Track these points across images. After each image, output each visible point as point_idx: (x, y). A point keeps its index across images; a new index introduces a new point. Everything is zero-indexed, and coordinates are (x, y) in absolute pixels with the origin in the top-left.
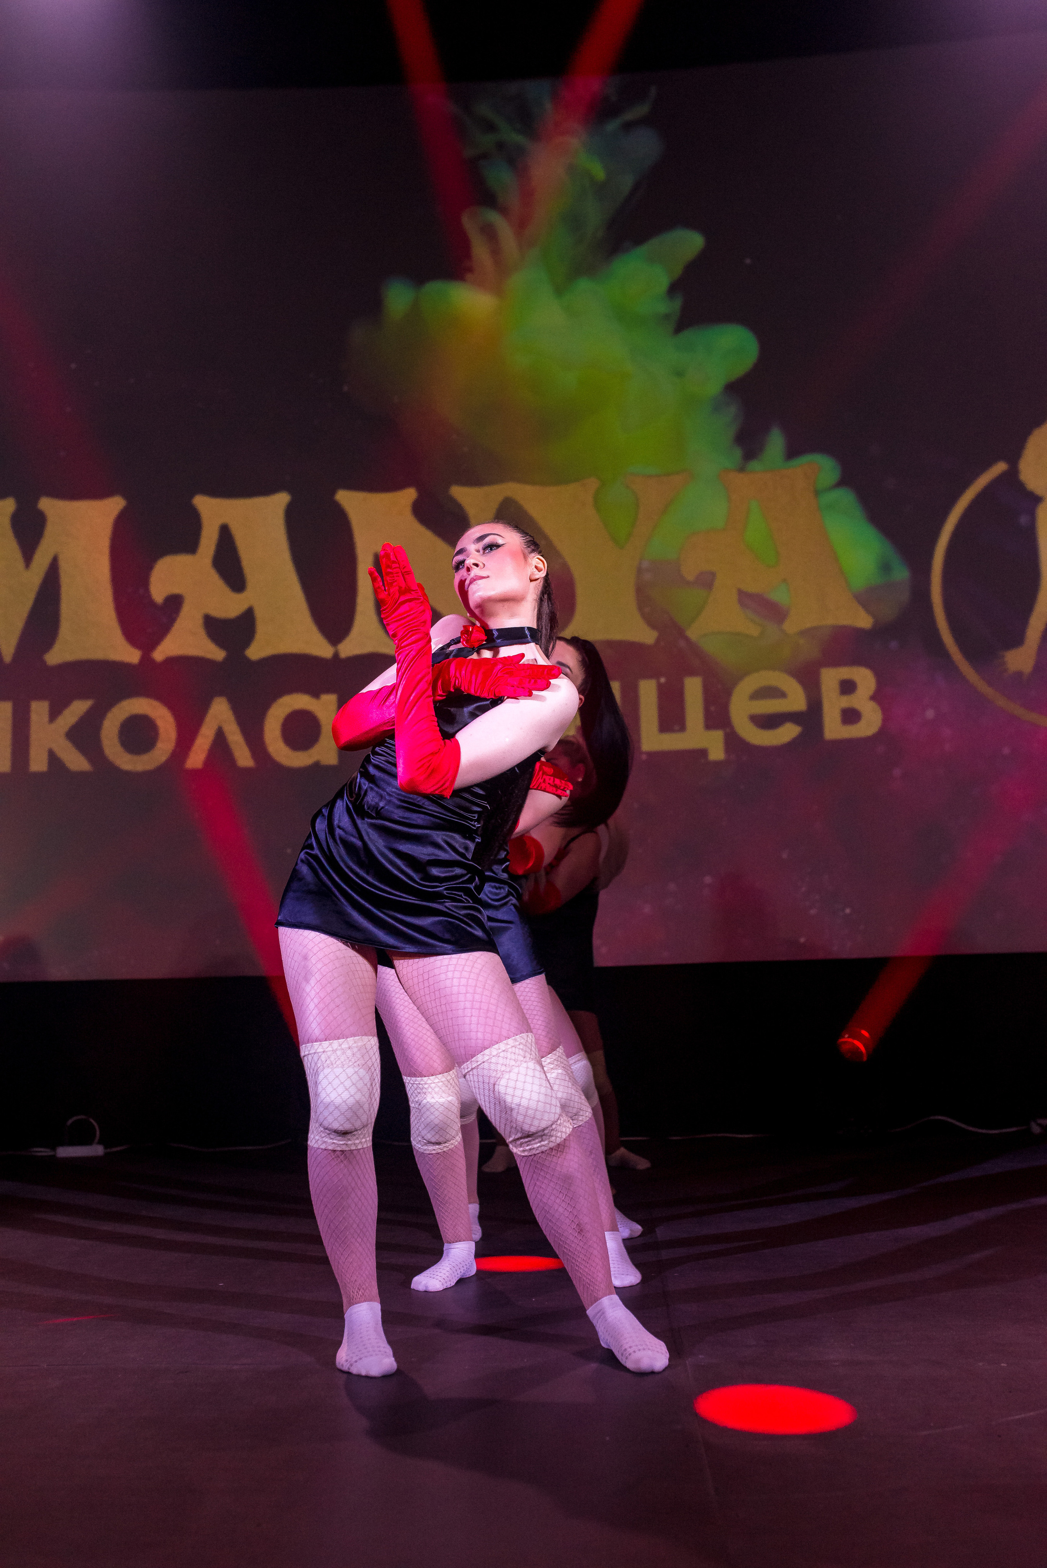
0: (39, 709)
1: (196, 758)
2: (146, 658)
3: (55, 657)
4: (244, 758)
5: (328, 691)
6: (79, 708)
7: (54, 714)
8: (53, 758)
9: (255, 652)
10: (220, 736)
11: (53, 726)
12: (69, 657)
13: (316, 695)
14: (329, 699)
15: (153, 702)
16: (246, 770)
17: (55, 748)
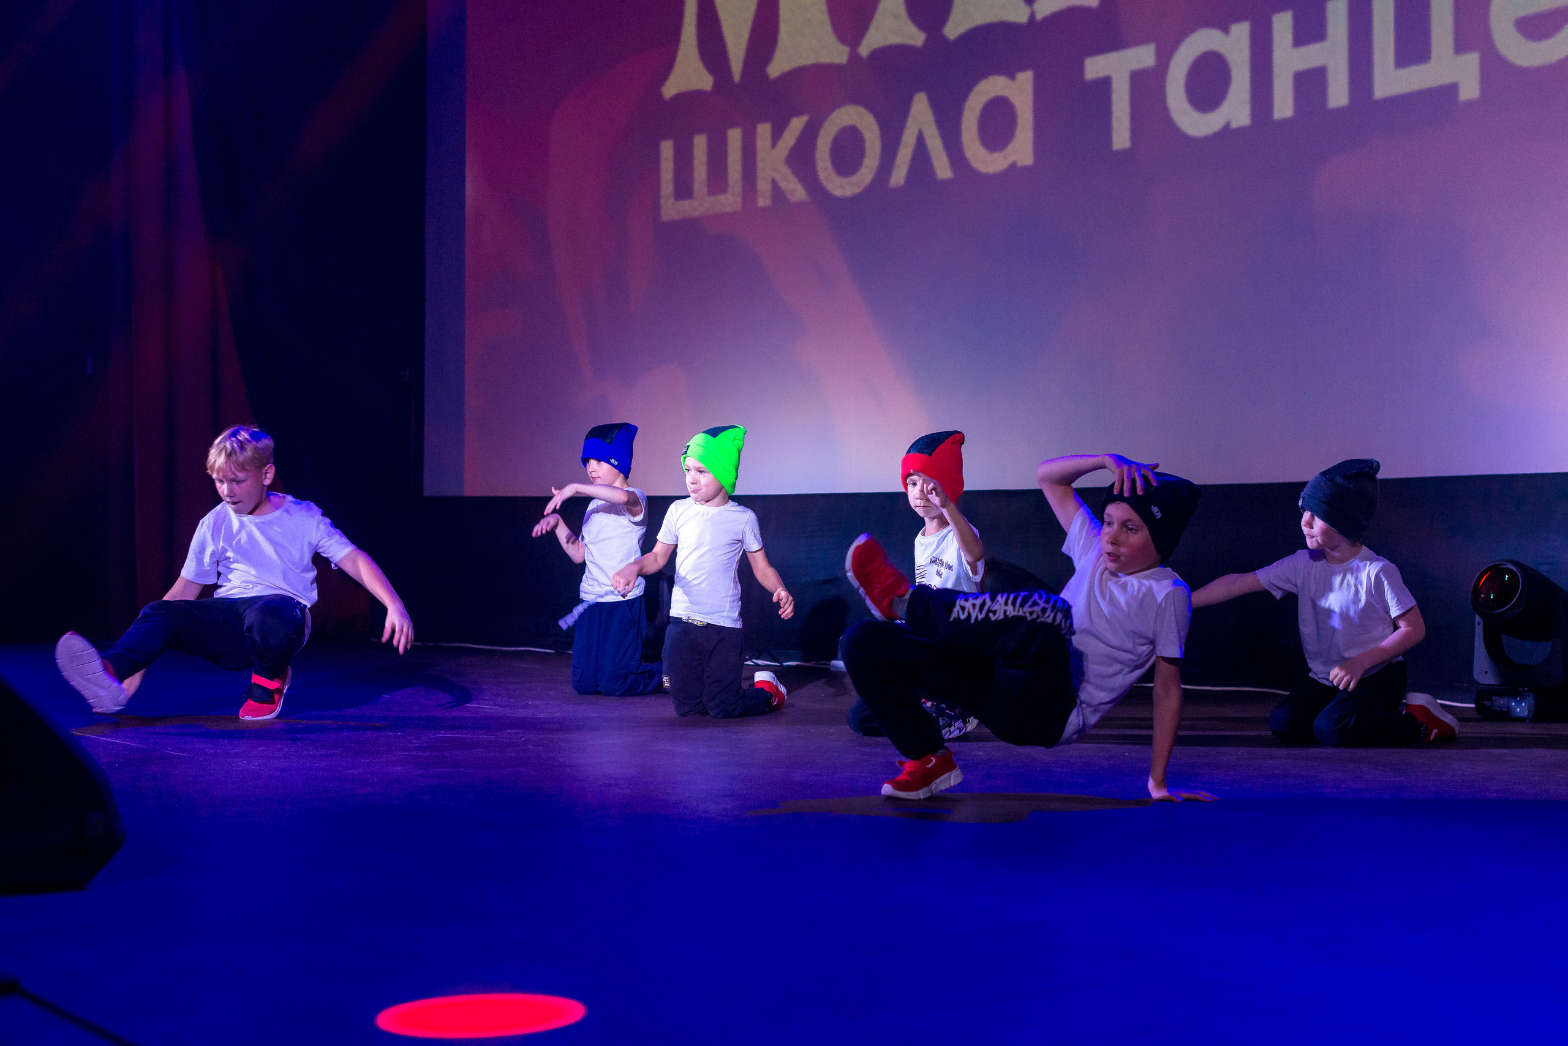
0: (764, 130)
1: (899, 176)
2: (854, 55)
3: (776, 68)
4: (943, 169)
5: (1024, 68)
6: (797, 124)
7: (776, 135)
9: (953, 29)
10: (921, 141)
11: (775, 151)
12: (787, 67)
13: (1011, 76)
14: (1026, 78)
15: (861, 110)
16: (946, 183)
17: (778, 178)
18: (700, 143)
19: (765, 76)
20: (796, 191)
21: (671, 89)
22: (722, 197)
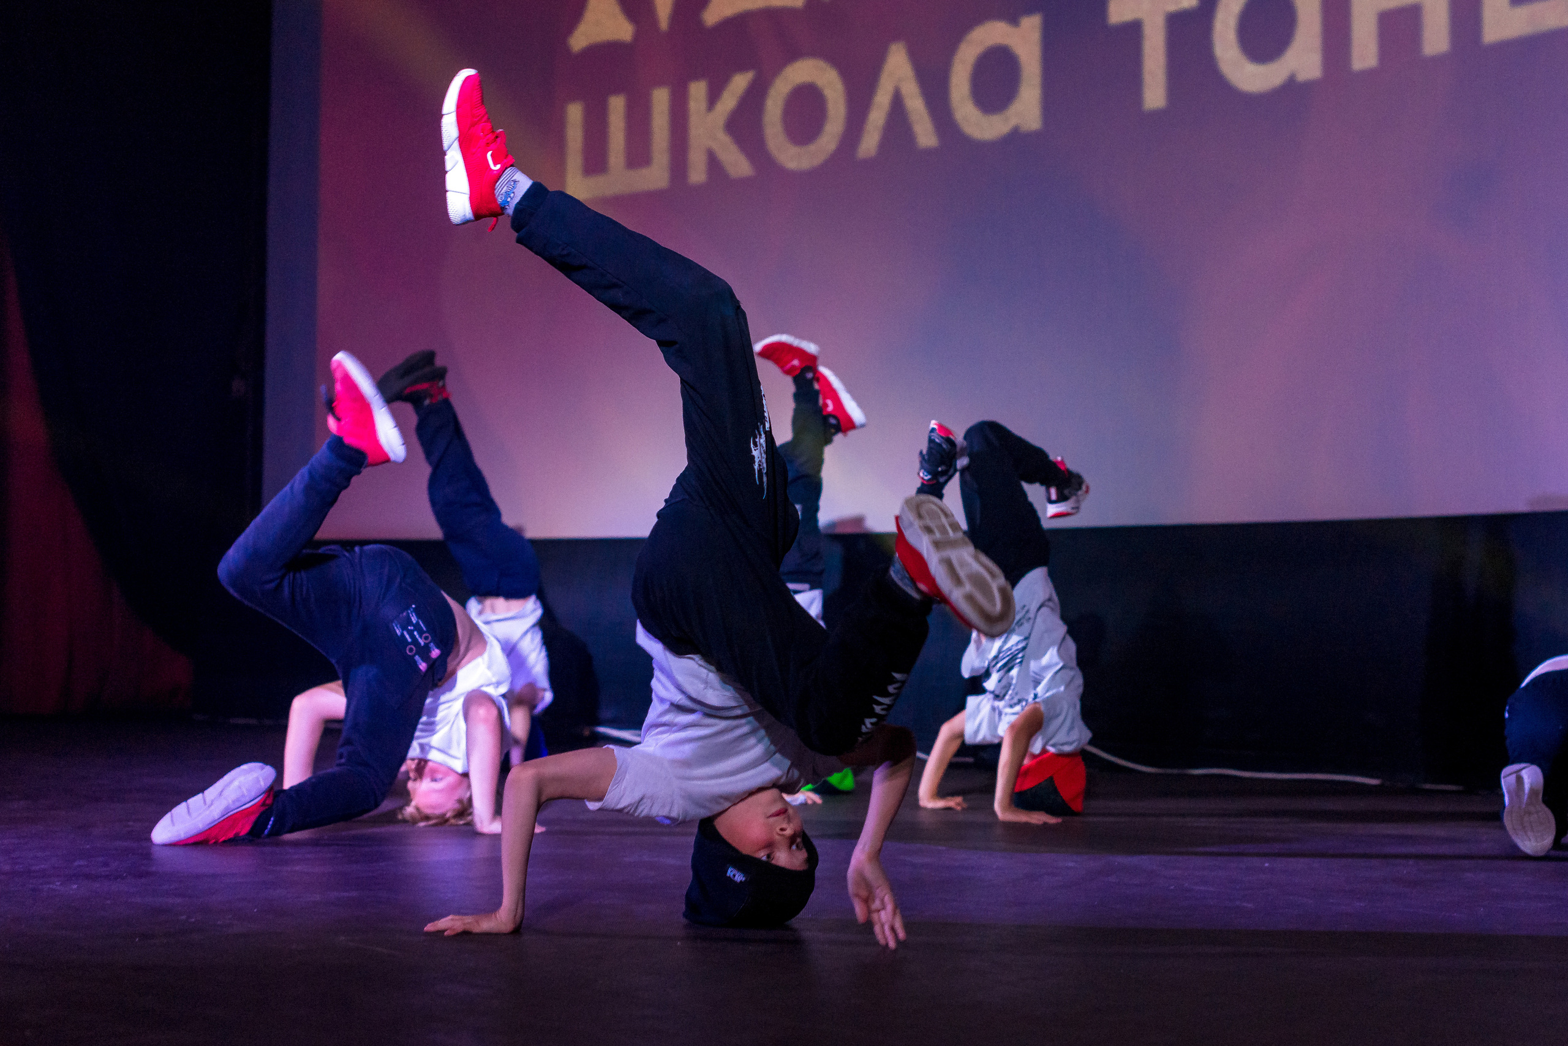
0: (698, 90)
1: (870, 143)
3: (713, 14)
4: (925, 135)
5: (1029, 11)
6: (740, 82)
7: (713, 97)
8: (713, 162)
10: (897, 102)
11: (712, 116)
12: (729, 11)
13: (1014, 20)
14: (1031, 25)
15: (821, 63)
16: (928, 152)
17: (715, 147)
18: (617, 105)
19: (699, 23)
20: (738, 164)
21: (580, 40)
22: (644, 171)
